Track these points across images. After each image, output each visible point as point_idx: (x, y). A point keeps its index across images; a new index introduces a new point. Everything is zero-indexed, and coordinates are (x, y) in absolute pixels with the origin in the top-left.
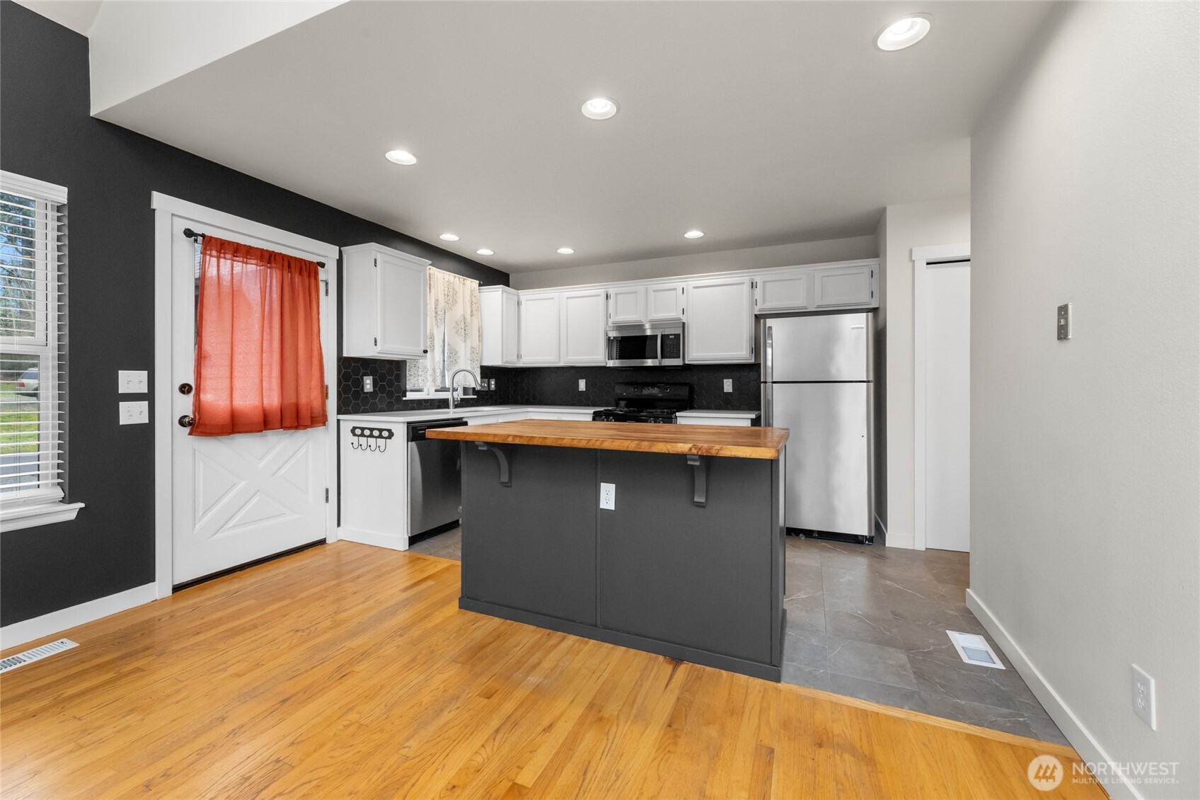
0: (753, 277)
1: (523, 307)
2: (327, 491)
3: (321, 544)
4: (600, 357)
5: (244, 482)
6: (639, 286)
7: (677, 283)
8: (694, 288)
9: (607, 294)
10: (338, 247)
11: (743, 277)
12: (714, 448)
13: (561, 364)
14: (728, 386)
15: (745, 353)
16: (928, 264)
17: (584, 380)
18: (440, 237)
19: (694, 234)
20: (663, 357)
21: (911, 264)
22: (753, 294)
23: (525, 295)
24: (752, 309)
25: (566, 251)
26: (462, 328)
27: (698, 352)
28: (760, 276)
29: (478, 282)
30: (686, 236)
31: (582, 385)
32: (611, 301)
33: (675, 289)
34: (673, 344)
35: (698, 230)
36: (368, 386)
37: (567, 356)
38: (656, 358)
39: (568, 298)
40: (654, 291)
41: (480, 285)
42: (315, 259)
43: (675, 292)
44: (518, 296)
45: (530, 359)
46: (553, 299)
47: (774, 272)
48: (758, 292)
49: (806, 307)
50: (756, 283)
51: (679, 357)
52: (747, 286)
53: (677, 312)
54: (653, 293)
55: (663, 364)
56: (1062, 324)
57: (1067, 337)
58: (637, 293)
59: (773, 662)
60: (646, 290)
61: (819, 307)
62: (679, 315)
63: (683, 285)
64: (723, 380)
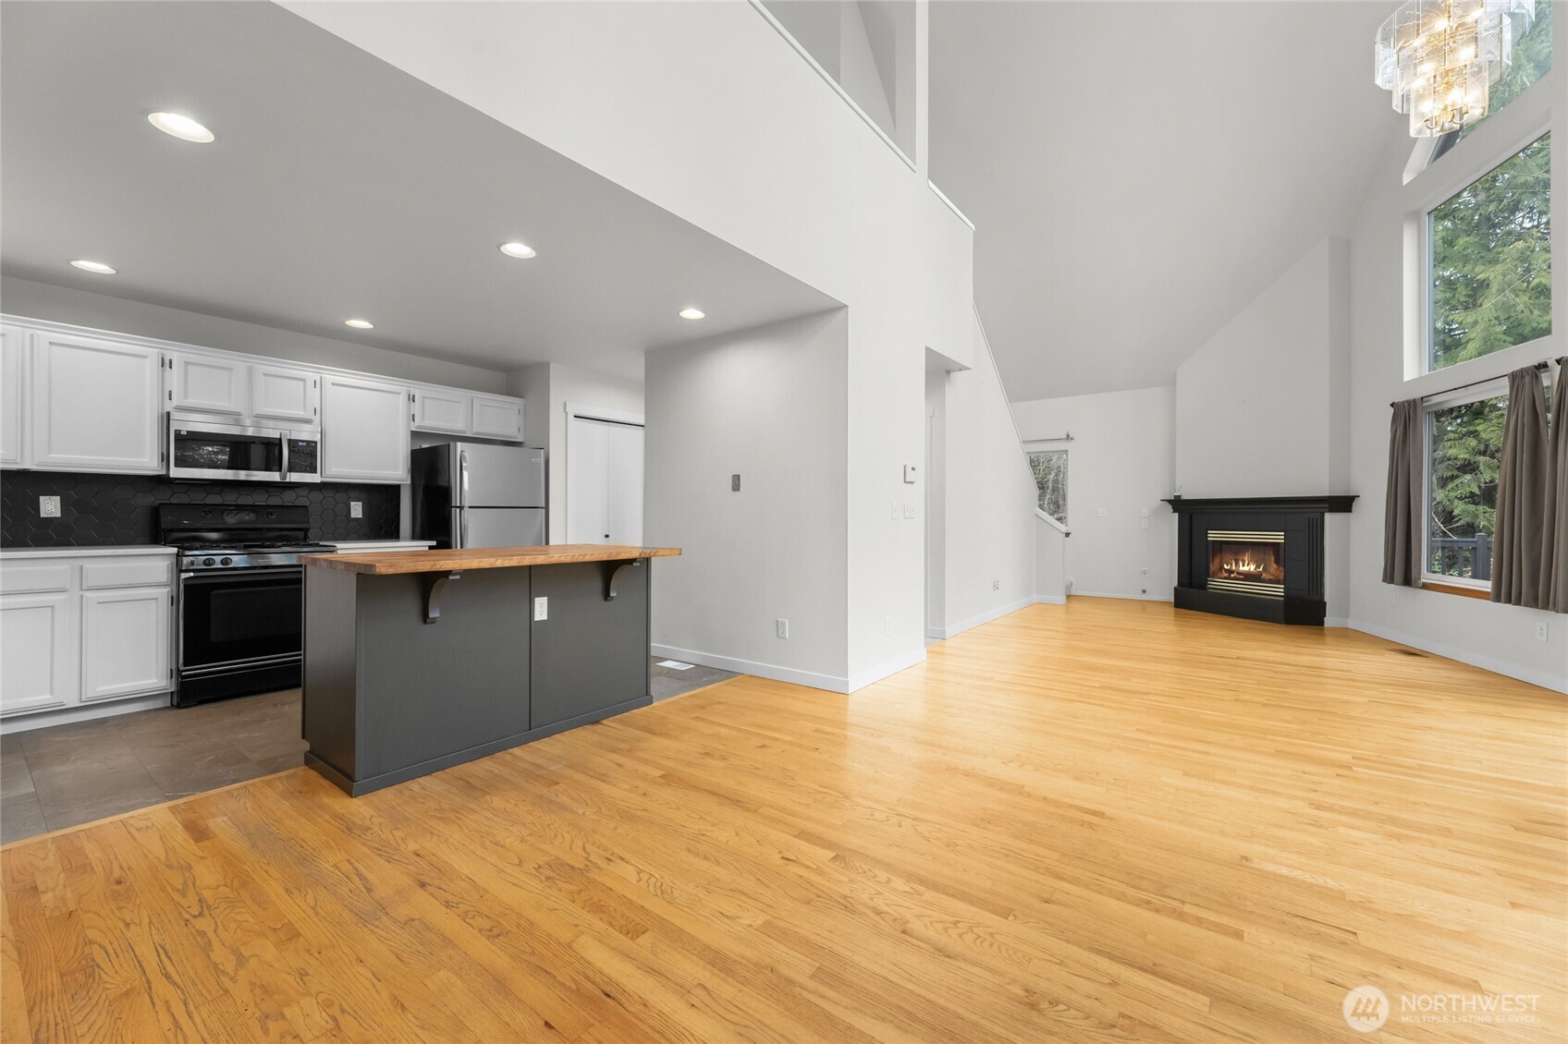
4: (146, 461)
6: (238, 363)
7: (309, 372)
8: (333, 384)
9: (163, 359)
11: (401, 387)
12: (653, 552)
14: (357, 510)
15: (400, 472)
16: (576, 416)
17: (58, 498)
19: (359, 324)
20: (291, 469)
21: (565, 414)
22: (409, 408)
24: (409, 425)
25: (94, 267)
27: (337, 466)
28: (419, 389)
30: (347, 322)
31: (50, 506)
32: (174, 373)
33: (303, 380)
34: (306, 455)
37: (50, 454)
38: (279, 470)
39: (50, 344)
40: (265, 374)
43: (301, 383)
48: (416, 408)
49: (464, 432)
50: (414, 396)
51: (315, 472)
52: (402, 399)
53: (305, 410)
54: (263, 377)
55: (288, 480)
56: (736, 484)
57: (739, 490)
58: (232, 369)
59: (647, 693)
60: (250, 371)
61: (476, 433)
62: (310, 415)
63: (317, 377)
64: (352, 503)
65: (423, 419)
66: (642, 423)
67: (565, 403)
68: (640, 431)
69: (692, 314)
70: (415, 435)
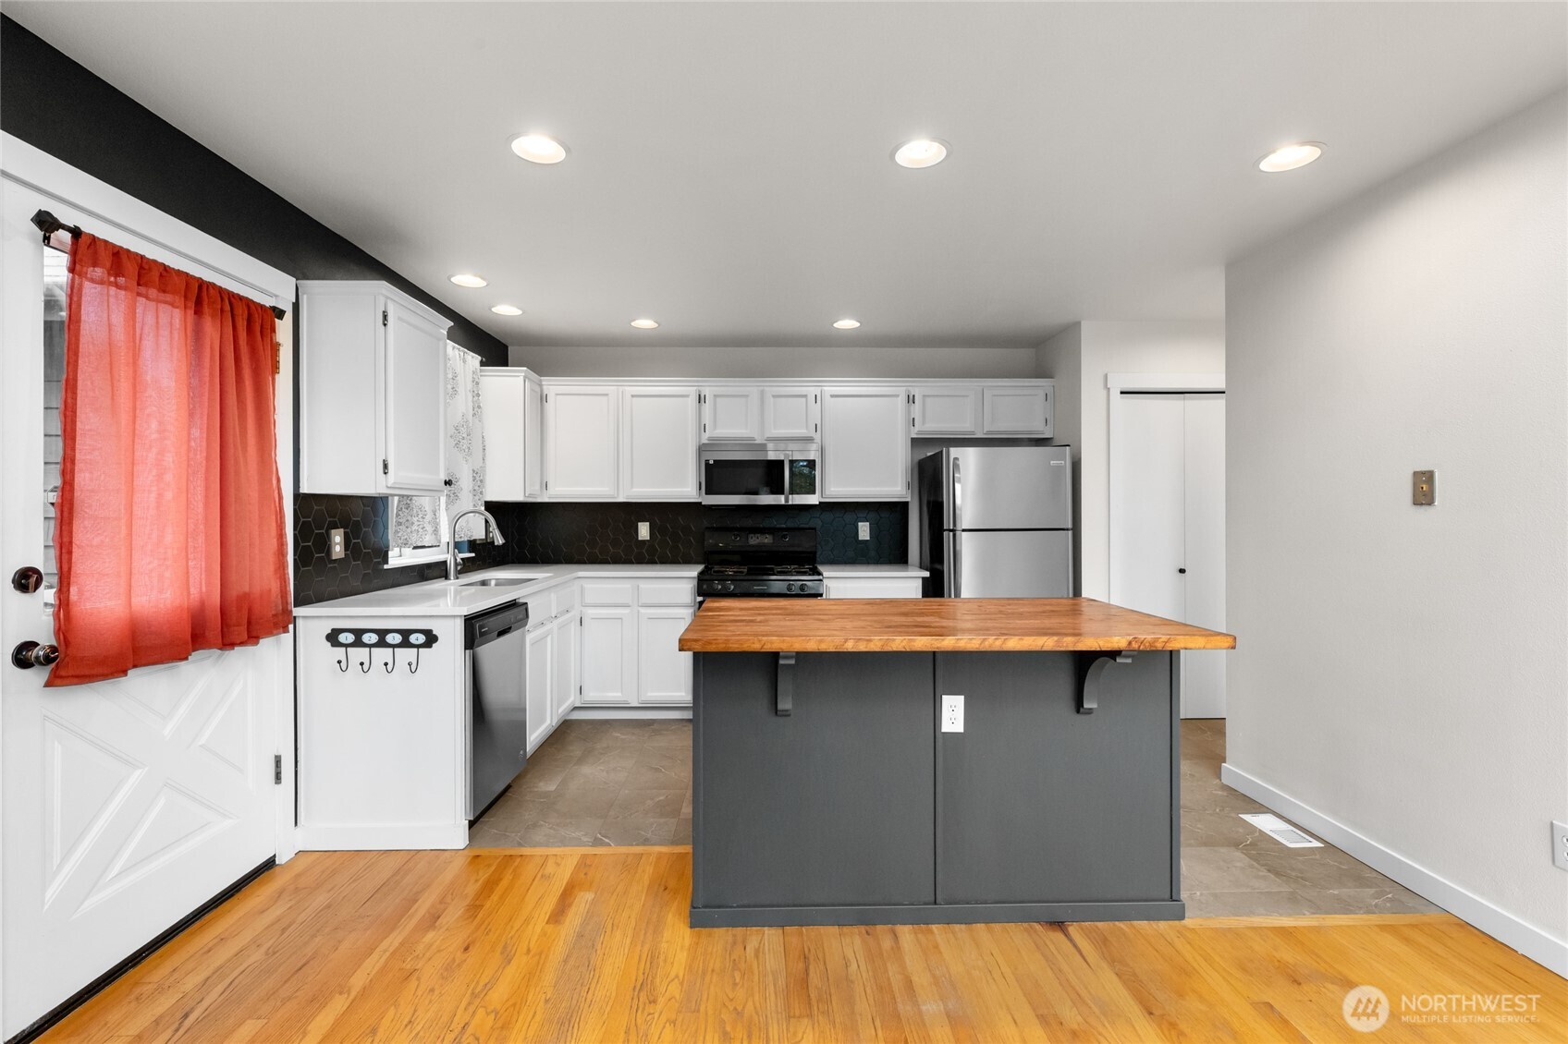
0: (910, 388)
1: (550, 406)
2: (278, 761)
3: (267, 870)
4: (689, 489)
5: (138, 772)
6: (751, 387)
7: (809, 387)
8: (832, 396)
9: (699, 395)
10: (294, 279)
11: (898, 388)
12: (1161, 640)
13: (621, 499)
14: (864, 531)
15: (899, 489)
16: (1122, 393)
17: (648, 523)
18: (453, 279)
19: (847, 324)
20: (792, 492)
21: (1105, 392)
22: (909, 412)
23: (553, 386)
24: (909, 432)
25: (645, 324)
26: (463, 438)
27: (837, 486)
28: (919, 388)
29: (480, 358)
30: (835, 325)
31: (644, 531)
32: (707, 407)
33: (805, 396)
34: (806, 476)
35: (850, 319)
36: (338, 548)
37: (632, 488)
38: (783, 493)
39: (633, 396)
40: (774, 396)
41: (482, 364)
42: (268, 302)
43: (804, 399)
44: (541, 386)
45: (561, 491)
46: (607, 395)
47: (939, 384)
48: (916, 410)
49: (973, 433)
50: (914, 396)
51: (814, 492)
52: (901, 400)
53: (807, 428)
54: (772, 399)
55: (790, 503)
56: (1423, 487)
57: (1430, 502)
58: (747, 396)
59: (1173, 896)
60: (762, 394)
61: (988, 433)
62: (811, 433)
63: (817, 391)
64: (860, 524)
65: (924, 423)
66: (1221, 385)
67: (1106, 376)
68: (1219, 403)
69: (1289, 157)
70: (916, 443)
